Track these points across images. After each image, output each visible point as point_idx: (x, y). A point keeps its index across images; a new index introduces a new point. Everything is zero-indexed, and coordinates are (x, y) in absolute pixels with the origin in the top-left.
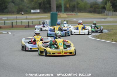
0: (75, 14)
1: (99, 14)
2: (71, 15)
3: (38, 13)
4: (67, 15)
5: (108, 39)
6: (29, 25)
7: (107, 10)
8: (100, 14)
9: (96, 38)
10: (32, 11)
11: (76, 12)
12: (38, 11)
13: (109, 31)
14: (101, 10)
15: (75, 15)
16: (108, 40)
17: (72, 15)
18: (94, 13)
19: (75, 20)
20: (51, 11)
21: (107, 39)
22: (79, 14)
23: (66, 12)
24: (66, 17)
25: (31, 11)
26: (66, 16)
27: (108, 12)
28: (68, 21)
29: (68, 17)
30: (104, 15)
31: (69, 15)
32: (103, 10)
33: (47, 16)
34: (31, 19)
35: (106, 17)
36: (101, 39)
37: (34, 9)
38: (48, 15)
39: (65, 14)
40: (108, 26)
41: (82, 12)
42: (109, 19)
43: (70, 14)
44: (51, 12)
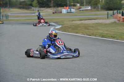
0: (8, 9)
2: (5, 10)
8: (28, 10)
11: (9, 8)
14: (28, 6)
15: (9, 10)
22: (12, 10)
27: (34, 8)
30: (31, 11)
31: (3, 10)
32: (30, 6)
41: (14, 8)
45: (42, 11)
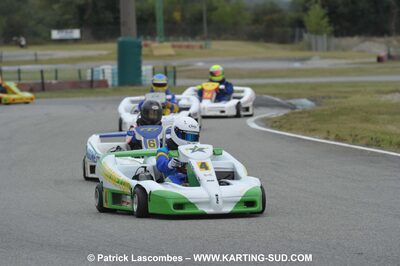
0: (203, 43)
1: (281, 46)
2: (188, 47)
3: (75, 41)
4: (173, 47)
5: (314, 130)
6: (43, 83)
7: (311, 32)
8: (288, 46)
9: (272, 127)
10: (55, 34)
11: (204, 39)
12: (76, 34)
13: (318, 105)
14: (289, 29)
15: (201, 47)
16: (313, 133)
17: (193, 47)
18: (267, 41)
19: (200, 64)
20: (119, 35)
21: (312, 131)
22: (216, 45)
23: (171, 38)
24: (170, 56)
25: (50, 35)
26: (171, 51)
27: (313, 36)
28: (178, 69)
29: (178, 56)
30: (302, 49)
31: (180, 47)
32: (298, 30)
33: (105, 53)
34: (50, 62)
35: (306, 54)
36: (290, 130)
37: (60, 26)
38: (110, 48)
39: (167, 44)
40: (314, 87)
41: (226, 39)
42: (317, 62)
43: (186, 43)
44: (120, 39)
45: (344, 49)
